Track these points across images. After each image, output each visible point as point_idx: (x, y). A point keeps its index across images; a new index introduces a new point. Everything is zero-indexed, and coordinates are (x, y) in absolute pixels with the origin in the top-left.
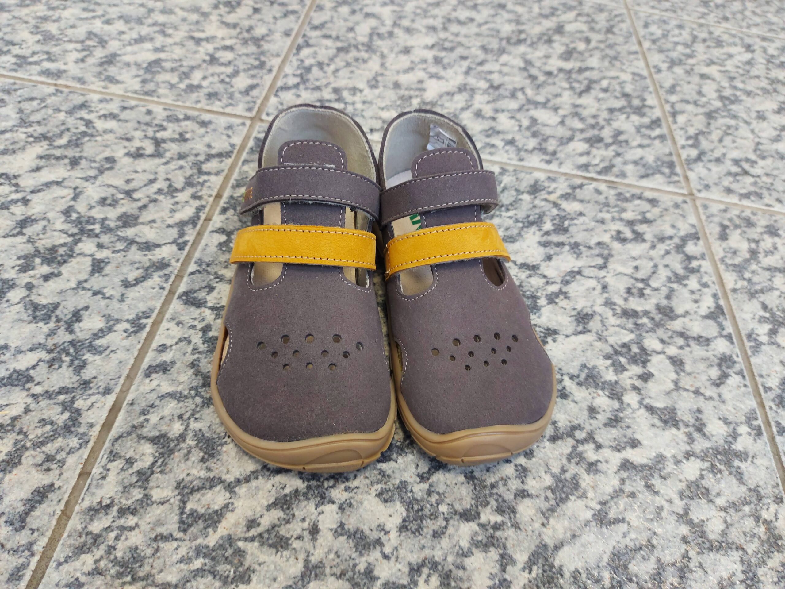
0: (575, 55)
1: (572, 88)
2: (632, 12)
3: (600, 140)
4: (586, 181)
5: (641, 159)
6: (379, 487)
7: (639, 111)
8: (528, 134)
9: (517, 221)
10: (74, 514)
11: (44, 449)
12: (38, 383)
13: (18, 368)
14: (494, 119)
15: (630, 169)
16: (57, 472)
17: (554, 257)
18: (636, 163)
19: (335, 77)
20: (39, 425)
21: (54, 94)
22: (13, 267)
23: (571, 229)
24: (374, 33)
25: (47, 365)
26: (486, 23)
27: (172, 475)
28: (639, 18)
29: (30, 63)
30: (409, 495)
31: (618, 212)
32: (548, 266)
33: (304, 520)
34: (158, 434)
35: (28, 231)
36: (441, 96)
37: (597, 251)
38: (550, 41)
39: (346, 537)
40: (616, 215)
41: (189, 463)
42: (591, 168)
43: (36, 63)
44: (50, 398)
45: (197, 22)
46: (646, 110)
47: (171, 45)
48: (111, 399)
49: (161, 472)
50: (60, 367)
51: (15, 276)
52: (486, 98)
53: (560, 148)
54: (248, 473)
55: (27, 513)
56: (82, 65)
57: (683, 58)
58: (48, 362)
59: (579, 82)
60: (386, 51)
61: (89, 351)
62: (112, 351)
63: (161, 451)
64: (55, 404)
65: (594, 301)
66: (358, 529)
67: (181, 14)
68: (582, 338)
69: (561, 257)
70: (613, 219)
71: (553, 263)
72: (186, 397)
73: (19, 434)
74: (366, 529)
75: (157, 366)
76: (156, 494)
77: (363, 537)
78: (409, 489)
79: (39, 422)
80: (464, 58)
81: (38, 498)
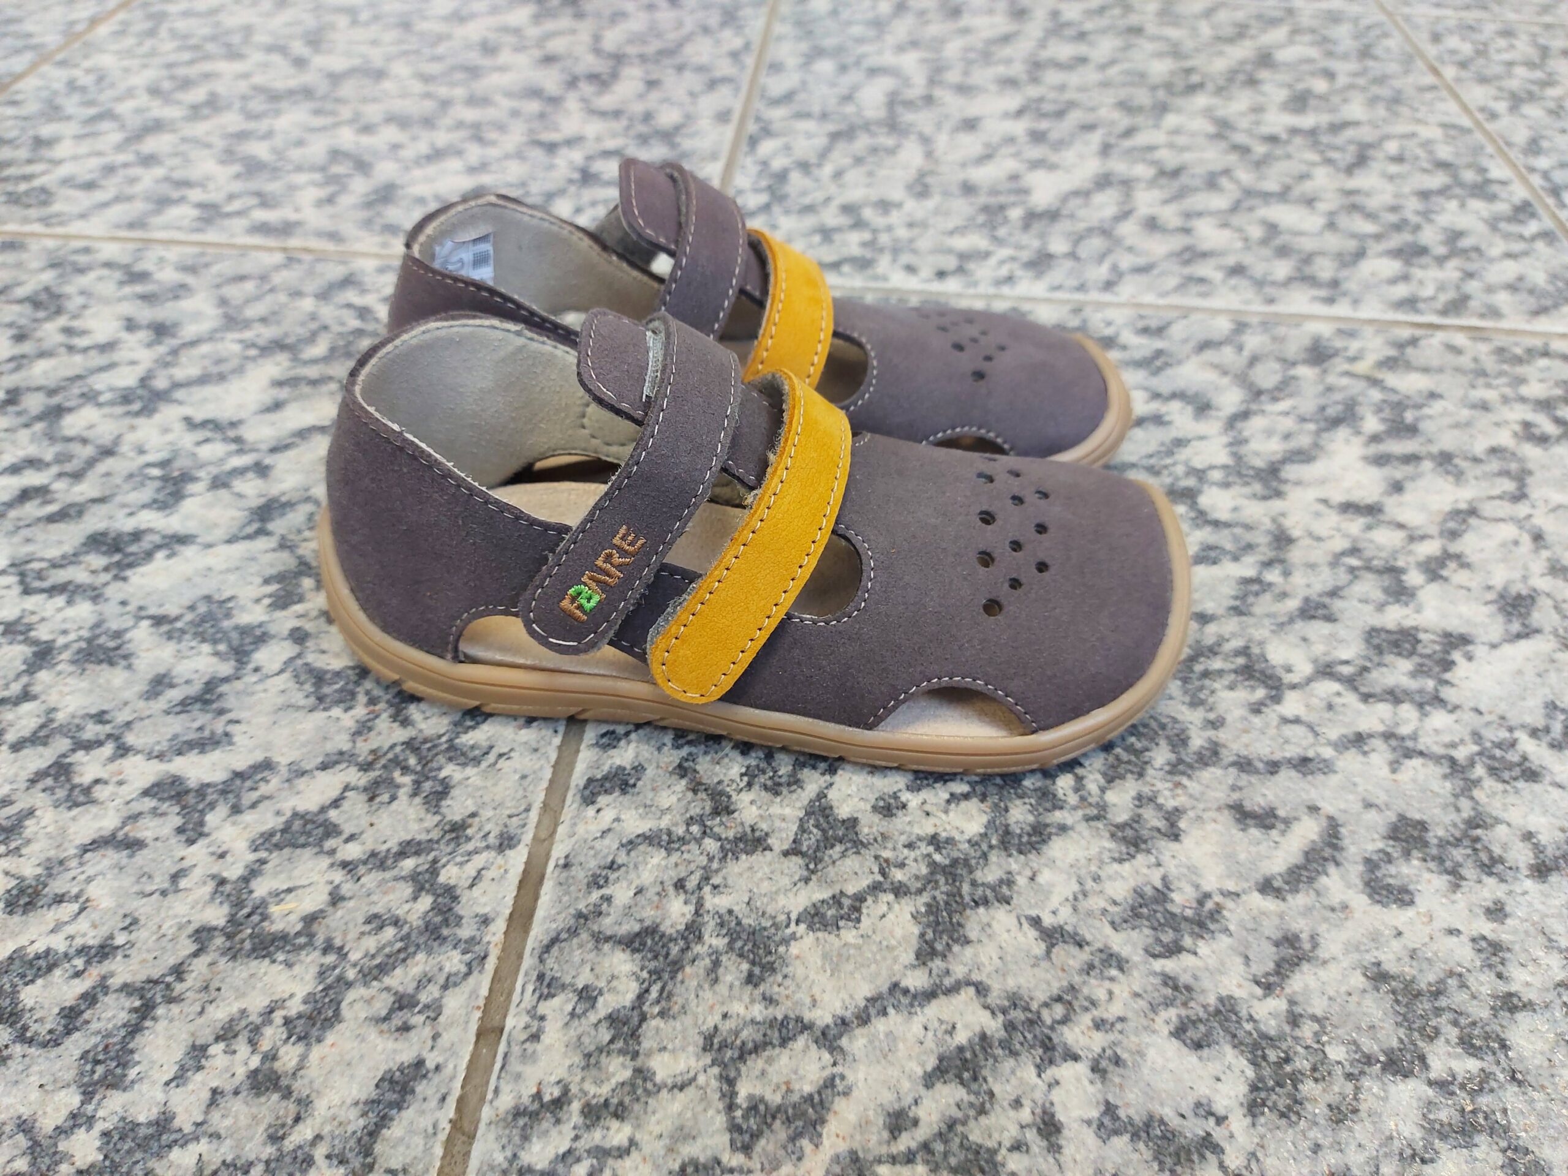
0: (1312, 102)
1: (1329, 162)
2: (1399, 19)
3: (1422, 251)
4: (1418, 332)
5: (1521, 279)
6: (1172, 1014)
7: (1483, 189)
8: (1266, 252)
9: (1303, 420)
10: (482, 1127)
11: (387, 981)
12: (351, 838)
13: (301, 808)
14: (1187, 231)
15: (1502, 299)
16: (427, 1032)
17: (1409, 485)
18: (1512, 287)
19: (840, 186)
20: (368, 928)
21: (285, 266)
22: (258, 601)
23: (1423, 426)
24: (893, 101)
25: (364, 797)
26: (1113, 62)
27: (688, 1020)
28: (1416, 27)
29: (229, 215)
30: (1248, 1027)
31: (1509, 385)
32: (1401, 504)
33: (1017, 1104)
34: (637, 928)
35: (278, 526)
36: (1065, 198)
37: (1494, 465)
38: (1252, 82)
39: (1126, 1138)
40: (1508, 391)
41: (722, 989)
42: (1421, 306)
43: (239, 213)
44: (382, 866)
45: (542, 116)
46: (1495, 188)
47: (499, 160)
48: (517, 859)
49: (662, 1014)
50: (393, 798)
51: (264, 618)
52: (1156, 194)
53: (1344, 273)
54: (862, 1003)
55: (373, 1134)
56: (329, 210)
57: (1535, 88)
58: (365, 789)
59: (1336, 148)
60: (928, 130)
61: (450, 759)
62: (501, 755)
63: (652, 965)
64: (396, 879)
65: (1526, 568)
66: (1151, 1117)
67: (506, 104)
68: (1525, 647)
69: (1421, 483)
70: (1505, 400)
71: (1408, 497)
72: (682, 840)
73: (325, 951)
74: (1168, 1113)
75: (605, 778)
76: (663, 1067)
77: (1169, 1136)
78: (1244, 1013)
79: (368, 921)
80: (1089, 128)
81: (394, 1097)
